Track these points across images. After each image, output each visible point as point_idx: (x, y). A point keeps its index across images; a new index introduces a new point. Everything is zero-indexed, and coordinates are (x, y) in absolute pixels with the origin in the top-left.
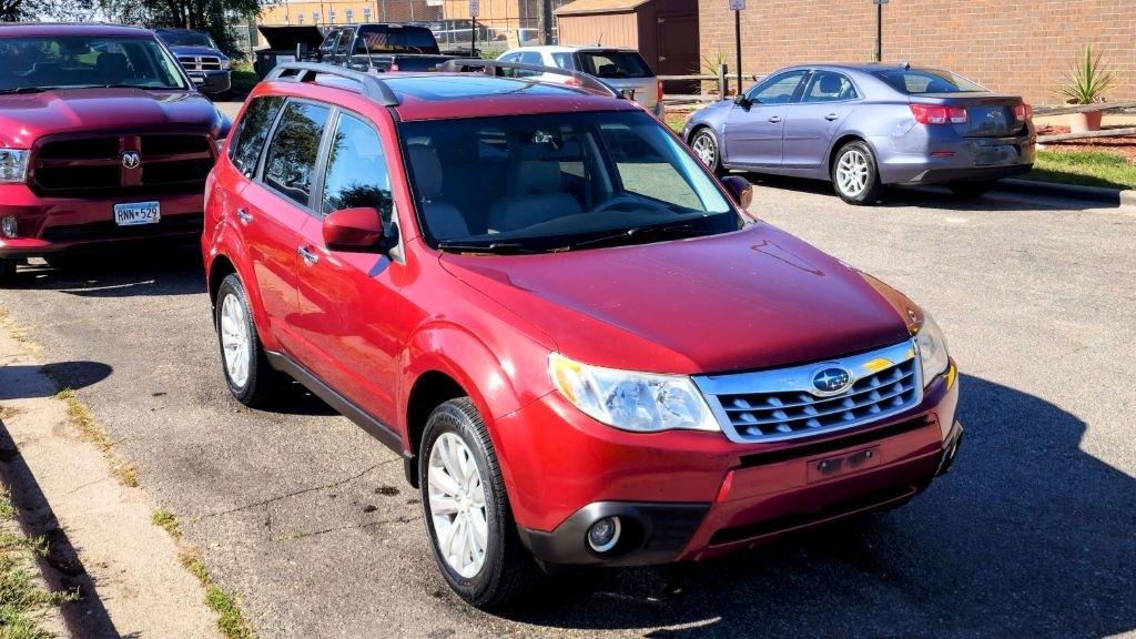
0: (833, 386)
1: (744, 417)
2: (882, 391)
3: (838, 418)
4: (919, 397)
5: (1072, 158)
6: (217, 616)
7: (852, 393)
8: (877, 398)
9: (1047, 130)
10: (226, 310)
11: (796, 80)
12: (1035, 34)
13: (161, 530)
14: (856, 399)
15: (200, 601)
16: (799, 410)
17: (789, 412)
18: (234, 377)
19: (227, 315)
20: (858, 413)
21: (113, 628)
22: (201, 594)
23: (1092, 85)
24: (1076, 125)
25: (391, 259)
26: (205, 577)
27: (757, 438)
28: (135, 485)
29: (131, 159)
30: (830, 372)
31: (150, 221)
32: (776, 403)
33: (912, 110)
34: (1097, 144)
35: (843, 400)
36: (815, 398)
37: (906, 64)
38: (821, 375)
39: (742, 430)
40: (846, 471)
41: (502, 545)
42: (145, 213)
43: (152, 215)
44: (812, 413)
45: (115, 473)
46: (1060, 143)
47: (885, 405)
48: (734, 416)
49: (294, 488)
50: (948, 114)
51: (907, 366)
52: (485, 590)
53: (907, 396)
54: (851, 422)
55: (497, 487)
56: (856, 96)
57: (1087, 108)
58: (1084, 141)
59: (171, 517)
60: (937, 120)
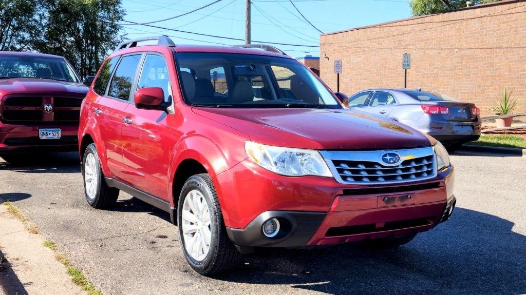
0: (392, 161)
1: (346, 172)
2: (416, 168)
3: (394, 178)
4: (435, 174)
5: (498, 138)
6: (72, 277)
7: (401, 167)
8: (414, 171)
9: (486, 128)
10: (88, 162)
11: (366, 96)
12: (479, 86)
13: (48, 248)
14: (403, 170)
15: (64, 272)
16: (374, 172)
17: (368, 171)
18: (90, 195)
19: (88, 165)
20: (404, 177)
21: (18, 281)
22: (65, 270)
23: (507, 106)
24: (499, 124)
25: (168, 113)
26: (67, 264)
27: (351, 182)
28: (37, 233)
29: (49, 107)
30: (390, 155)
31: (56, 138)
32: (362, 167)
33: (422, 107)
34: (509, 133)
35: (396, 170)
36: (383, 166)
37: (419, 89)
38: (385, 155)
39: (344, 178)
40: (397, 204)
41: (219, 239)
42: (54, 134)
43: (57, 135)
44: (380, 174)
45: (28, 229)
46: (492, 133)
47: (418, 175)
48: (340, 171)
49: (115, 235)
50: (439, 109)
51: (429, 158)
52: (209, 264)
53: (429, 173)
54: (400, 181)
55: (216, 211)
56: (395, 102)
57: (505, 116)
58: (503, 132)
59: (53, 243)
60: (434, 112)
